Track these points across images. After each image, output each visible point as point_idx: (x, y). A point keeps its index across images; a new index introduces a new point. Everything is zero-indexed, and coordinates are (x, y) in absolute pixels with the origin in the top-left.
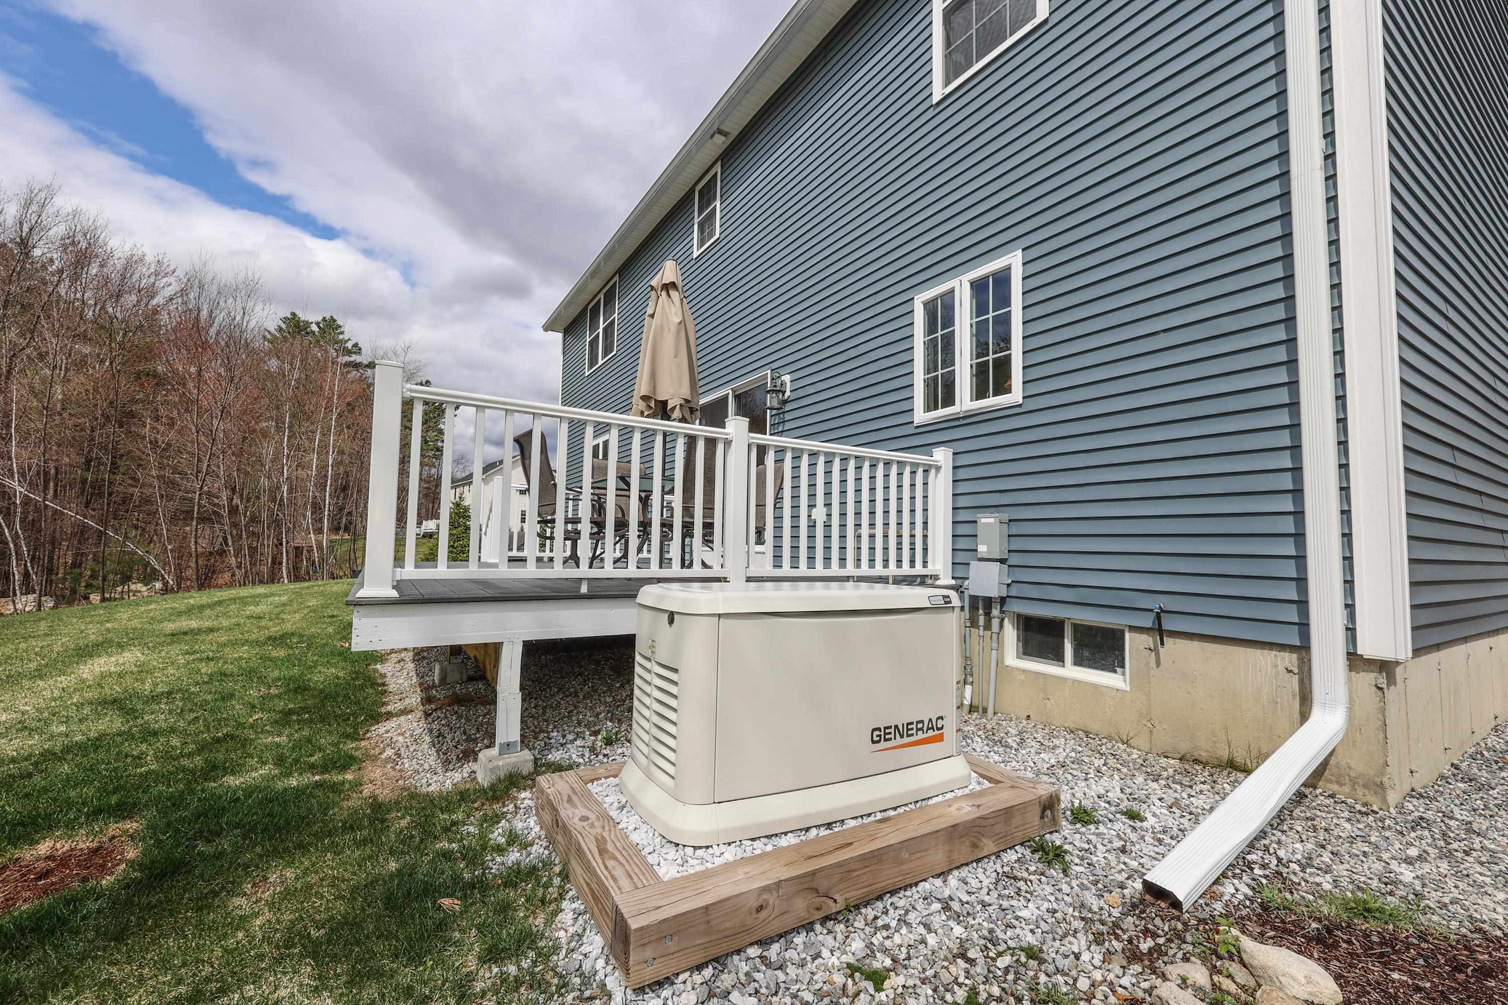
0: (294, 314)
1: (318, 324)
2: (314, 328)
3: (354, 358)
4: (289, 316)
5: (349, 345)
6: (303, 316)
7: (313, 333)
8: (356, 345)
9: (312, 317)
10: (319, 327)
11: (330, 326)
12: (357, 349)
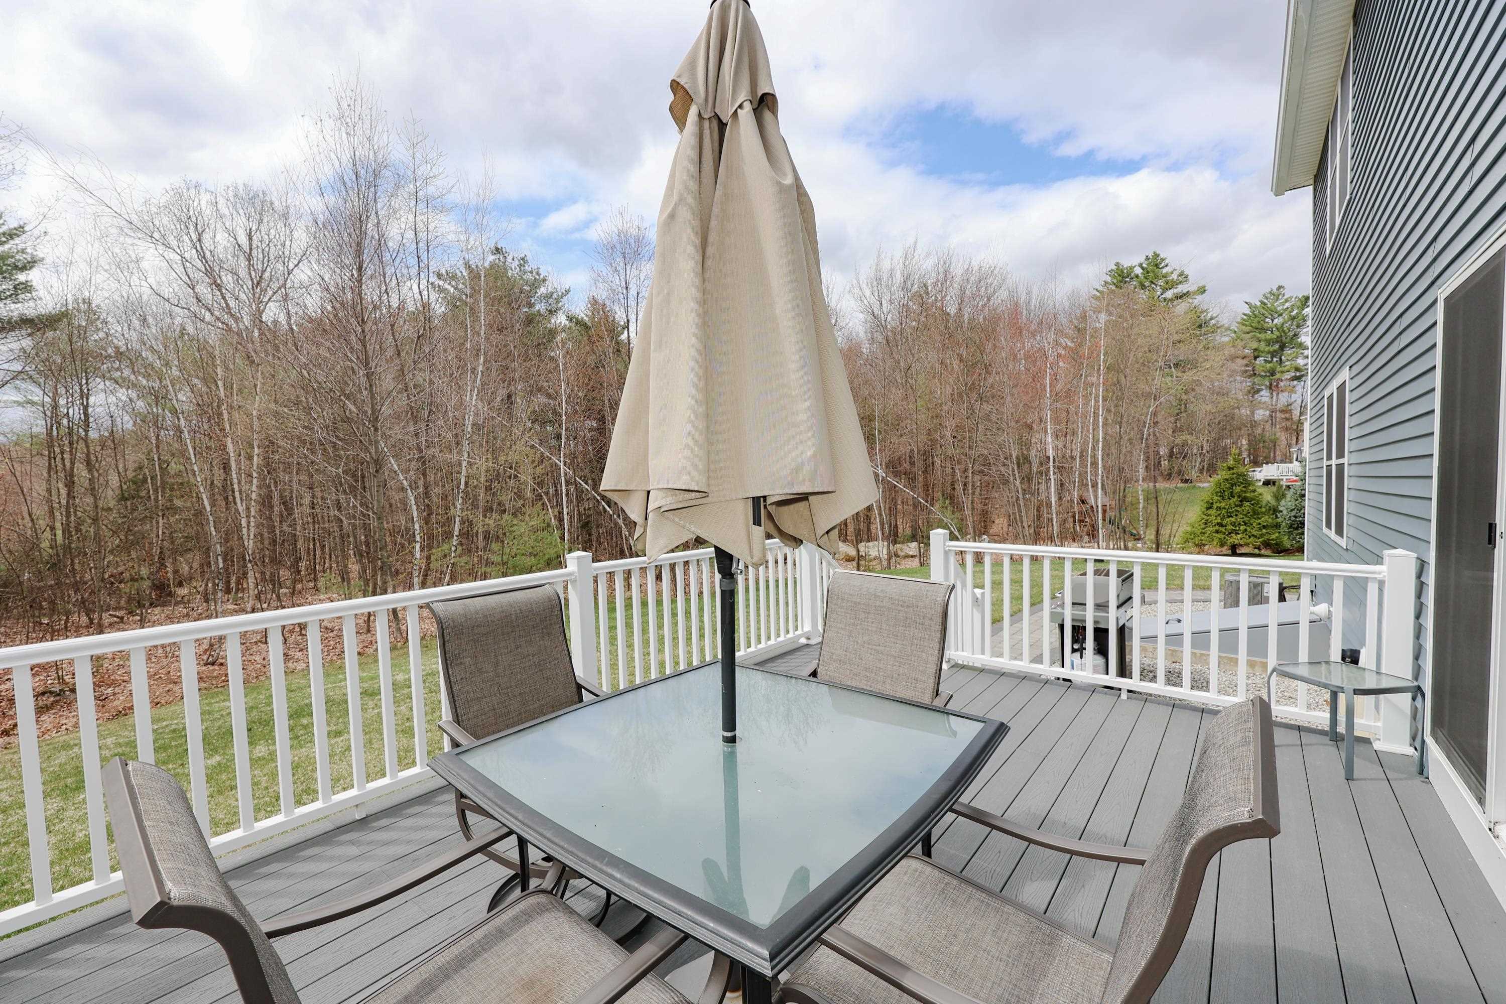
0: (1117, 264)
1: (1141, 265)
2: (1138, 271)
3: (1181, 289)
4: (1114, 267)
5: (1174, 276)
6: (1126, 263)
7: (1137, 276)
8: (1181, 274)
9: (1134, 261)
10: (1143, 268)
11: (1155, 264)
12: (1183, 277)
